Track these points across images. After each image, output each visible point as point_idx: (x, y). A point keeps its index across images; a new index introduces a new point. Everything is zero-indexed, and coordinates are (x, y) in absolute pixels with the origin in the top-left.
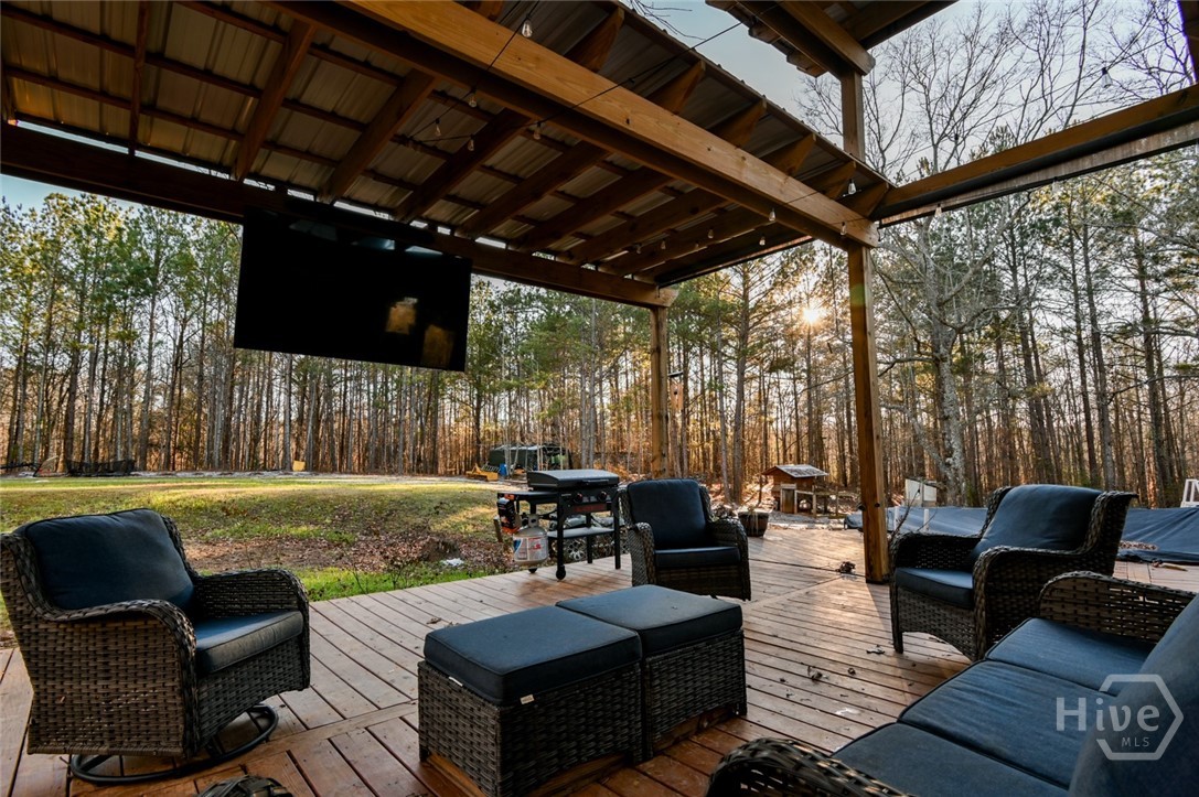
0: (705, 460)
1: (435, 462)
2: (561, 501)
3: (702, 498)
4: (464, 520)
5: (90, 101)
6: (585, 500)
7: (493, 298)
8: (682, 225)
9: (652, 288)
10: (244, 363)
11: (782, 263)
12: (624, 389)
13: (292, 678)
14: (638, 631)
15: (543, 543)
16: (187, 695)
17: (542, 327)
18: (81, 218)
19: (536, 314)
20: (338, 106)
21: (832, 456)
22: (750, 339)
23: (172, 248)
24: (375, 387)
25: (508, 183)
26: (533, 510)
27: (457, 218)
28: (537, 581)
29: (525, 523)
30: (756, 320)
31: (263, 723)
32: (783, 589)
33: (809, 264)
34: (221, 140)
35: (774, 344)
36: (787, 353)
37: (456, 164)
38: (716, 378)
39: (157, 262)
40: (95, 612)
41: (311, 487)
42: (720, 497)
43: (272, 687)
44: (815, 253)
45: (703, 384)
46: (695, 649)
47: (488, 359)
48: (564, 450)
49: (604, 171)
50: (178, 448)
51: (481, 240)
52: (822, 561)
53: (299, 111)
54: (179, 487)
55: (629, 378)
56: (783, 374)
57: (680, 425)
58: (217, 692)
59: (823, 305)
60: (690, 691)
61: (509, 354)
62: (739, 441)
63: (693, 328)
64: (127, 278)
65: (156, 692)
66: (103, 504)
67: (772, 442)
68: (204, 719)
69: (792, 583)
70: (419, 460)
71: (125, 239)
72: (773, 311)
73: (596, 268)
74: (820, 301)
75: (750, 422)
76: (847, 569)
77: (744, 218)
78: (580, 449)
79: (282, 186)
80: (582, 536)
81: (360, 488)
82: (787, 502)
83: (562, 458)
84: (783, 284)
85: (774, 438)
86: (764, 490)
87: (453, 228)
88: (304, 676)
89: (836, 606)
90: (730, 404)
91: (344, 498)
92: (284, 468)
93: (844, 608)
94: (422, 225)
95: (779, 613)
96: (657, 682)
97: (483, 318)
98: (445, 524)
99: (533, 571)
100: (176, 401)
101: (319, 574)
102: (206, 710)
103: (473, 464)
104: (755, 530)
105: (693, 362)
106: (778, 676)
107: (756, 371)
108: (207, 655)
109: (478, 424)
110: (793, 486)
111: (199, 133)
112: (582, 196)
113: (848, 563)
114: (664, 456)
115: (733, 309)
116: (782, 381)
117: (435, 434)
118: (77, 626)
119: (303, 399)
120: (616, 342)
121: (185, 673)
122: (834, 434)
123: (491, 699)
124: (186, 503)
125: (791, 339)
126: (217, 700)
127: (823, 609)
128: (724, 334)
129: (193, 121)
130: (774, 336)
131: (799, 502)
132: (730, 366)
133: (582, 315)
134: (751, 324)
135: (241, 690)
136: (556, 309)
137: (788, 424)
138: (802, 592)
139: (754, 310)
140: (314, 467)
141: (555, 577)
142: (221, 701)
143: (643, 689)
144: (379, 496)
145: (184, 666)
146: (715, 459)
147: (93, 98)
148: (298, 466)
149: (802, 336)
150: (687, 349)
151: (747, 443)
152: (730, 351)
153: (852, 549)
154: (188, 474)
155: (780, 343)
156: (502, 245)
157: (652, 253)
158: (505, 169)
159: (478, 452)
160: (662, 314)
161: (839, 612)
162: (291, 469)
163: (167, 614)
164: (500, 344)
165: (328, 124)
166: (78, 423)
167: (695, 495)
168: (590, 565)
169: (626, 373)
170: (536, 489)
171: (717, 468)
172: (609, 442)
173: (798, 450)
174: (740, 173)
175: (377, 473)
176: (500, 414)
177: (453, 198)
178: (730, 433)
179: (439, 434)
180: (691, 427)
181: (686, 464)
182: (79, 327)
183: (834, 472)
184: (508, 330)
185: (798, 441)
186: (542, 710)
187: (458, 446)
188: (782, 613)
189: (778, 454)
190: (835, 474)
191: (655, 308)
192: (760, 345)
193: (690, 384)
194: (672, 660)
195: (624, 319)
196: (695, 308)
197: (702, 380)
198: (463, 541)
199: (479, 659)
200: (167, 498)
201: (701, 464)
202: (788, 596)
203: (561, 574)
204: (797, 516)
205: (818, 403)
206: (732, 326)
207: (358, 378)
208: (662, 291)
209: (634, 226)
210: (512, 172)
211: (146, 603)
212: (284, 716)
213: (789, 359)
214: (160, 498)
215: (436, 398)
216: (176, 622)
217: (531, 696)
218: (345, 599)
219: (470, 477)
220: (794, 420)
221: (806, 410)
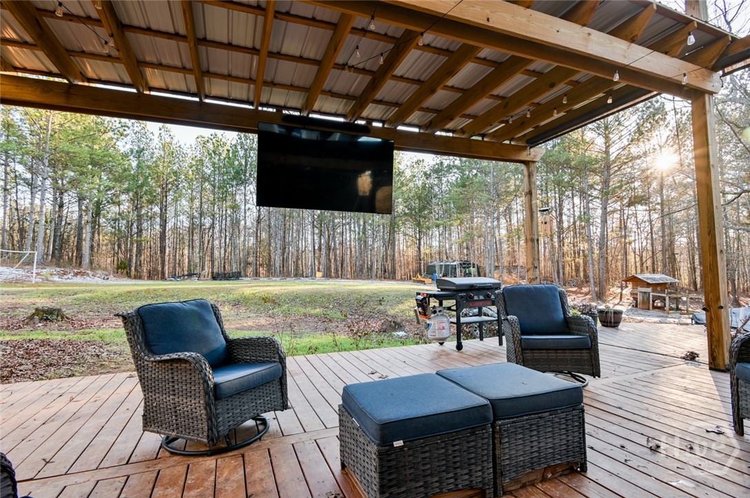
0: (577, 270)
1: (394, 271)
2: (458, 298)
3: (561, 299)
4: (408, 308)
5: (179, 74)
6: (476, 298)
7: (426, 170)
8: (544, 98)
9: (524, 148)
10: (290, 218)
11: (638, 124)
12: (516, 224)
13: (276, 403)
14: (489, 400)
15: (446, 325)
16: (208, 410)
17: (458, 186)
18: (211, 146)
19: (453, 177)
20: (303, 52)
21: (684, 268)
22: (611, 183)
23: (252, 158)
24: (359, 228)
25: (414, 86)
26: (441, 304)
27: (386, 115)
28: (443, 351)
29: (435, 312)
30: (616, 168)
31: (261, 428)
32: (631, 369)
33: (661, 123)
34: (245, 85)
35: (632, 186)
36: (643, 191)
37: (378, 77)
38: (585, 213)
39: (246, 166)
40: (165, 357)
41: (322, 287)
42: (588, 296)
43: (263, 408)
44: (666, 114)
45: (574, 217)
46: (540, 418)
47: (424, 208)
48: (474, 265)
49: (480, 65)
50: (261, 265)
51: (400, 128)
52: (669, 350)
53: (281, 59)
54: (258, 286)
55: (519, 216)
56: (639, 207)
57: (557, 246)
58: (228, 409)
59: (675, 153)
60: (535, 449)
61: (438, 204)
62: (603, 257)
63: (566, 178)
64: (233, 176)
65: (195, 406)
66: (222, 294)
67: (631, 257)
68: (220, 424)
69: (639, 366)
70: (385, 271)
71: (231, 155)
72: (631, 161)
73: (483, 139)
74: (672, 150)
75: (612, 243)
76: (692, 357)
77: (596, 84)
78: (487, 264)
79: (279, 108)
80: (475, 322)
81: (350, 288)
82: (643, 302)
83: (473, 270)
84: (638, 140)
85: (633, 254)
86: (624, 292)
87: (383, 122)
88: (283, 403)
89: (678, 387)
90: (596, 231)
91: (340, 293)
92: (311, 276)
93: (686, 390)
94: (362, 122)
95: (624, 389)
96: (506, 440)
97: (420, 182)
98: (397, 310)
99: (441, 344)
100: (259, 240)
101: (324, 336)
102: (221, 419)
103: (416, 274)
104: (611, 322)
105: (566, 202)
106: (620, 442)
107: (617, 206)
108: (220, 387)
109: (419, 248)
110: (649, 290)
111: (234, 83)
112: (466, 88)
113: (692, 353)
114: (536, 267)
115: (597, 161)
116: (638, 212)
117: (394, 255)
118: (160, 364)
119: (320, 236)
120: (508, 192)
121: (207, 397)
122: (685, 252)
123: (374, 440)
124: (260, 295)
125: (646, 180)
126: (228, 413)
127: (665, 389)
128: (591, 181)
129: (229, 77)
130: (632, 179)
131: (654, 301)
132: (597, 203)
133: (484, 175)
134: (612, 172)
135: (243, 408)
136: (467, 173)
137: (644, 244)
138: (648, 373)
139: (614, 162)
140: (327, 275)
141: (455, 349)
142: (231, 414)
143: (494, 444)
144: (359, 292)
145: (206, 393)
146: (585, 271)
147: (180, 72)
148: (319, 274)
149: (655, 178)
150: (562, 194)
151: (610, 258)
152: (595, 193)
153: (698, 341)
154: (266, 279)
155: (637, 184)
156: (416, 130)
157: (523, 123)
158: (411, 77)
159: (420, 266)
160: (532, 167)
161: (681, 393)
162: (315, 277)
163: (198, 361)
164: (432, 198)
165: (300, 65)
166: (216, 253)
167: (555, 296)
168: (481, 342)
169: (517, 213)
170: (442, 290)
171: (586, 276)
172: (506, 260)
173: (653, 263)
174: (586, 46)
175: (361, 279)
176: (434, 242)
177: (380, 102)
178: (596, 252)
179: (396, 255)
180: (565, 248)
181: (561, 274)
182: (213, 204)
183: (685, 280)
184: (436, 189)
185: (653, 257)
186: (411, 452)
187: (408, 263)
188: (628, 389)
189: (636, 267)
190: (687, 281)
191: (526, 163)
192: (620, 187)
193: (564, 218)
194: (519, 424)
195: (514, 176)
196: (567, 164)
197: (574, 214)
198: (407, 321)
199: (368, 409)
200: (251, 292)
201: (574, 273)
202: (635, 376)
203: (459, 347)
204: (652, 312)
205: (670, 227)
206: (597, 175)
207: (349, 224)
208: (532, 150)
209: (506, 103)
210: (416, 78)
211: (188, 354)
212: (273, 425)
213: (645, 196)
214: (248, 292)
215: (394, 233)
216: (202, 366)
217: (402, 441)
218: (325, 354)
219: (414, 281)
220: (649, 241)
221: (660, 233)
